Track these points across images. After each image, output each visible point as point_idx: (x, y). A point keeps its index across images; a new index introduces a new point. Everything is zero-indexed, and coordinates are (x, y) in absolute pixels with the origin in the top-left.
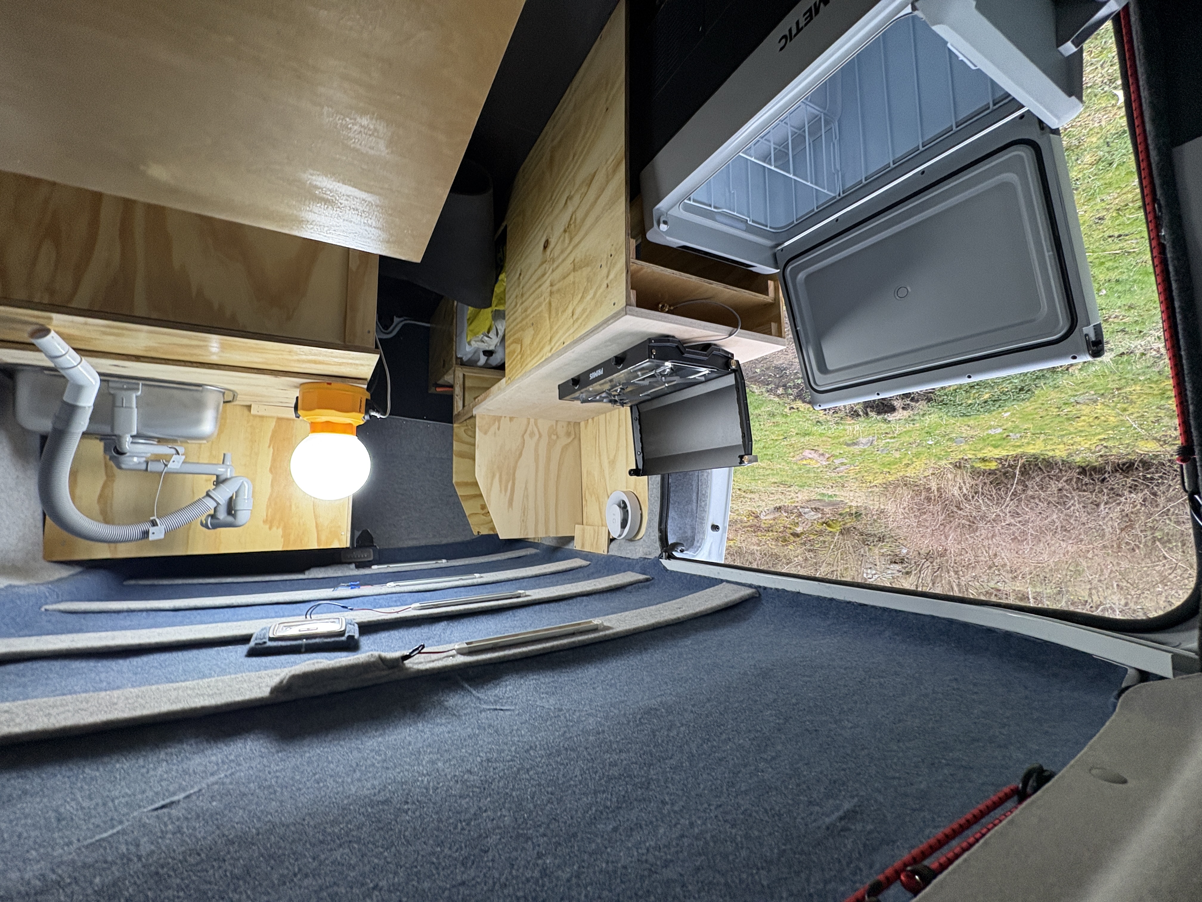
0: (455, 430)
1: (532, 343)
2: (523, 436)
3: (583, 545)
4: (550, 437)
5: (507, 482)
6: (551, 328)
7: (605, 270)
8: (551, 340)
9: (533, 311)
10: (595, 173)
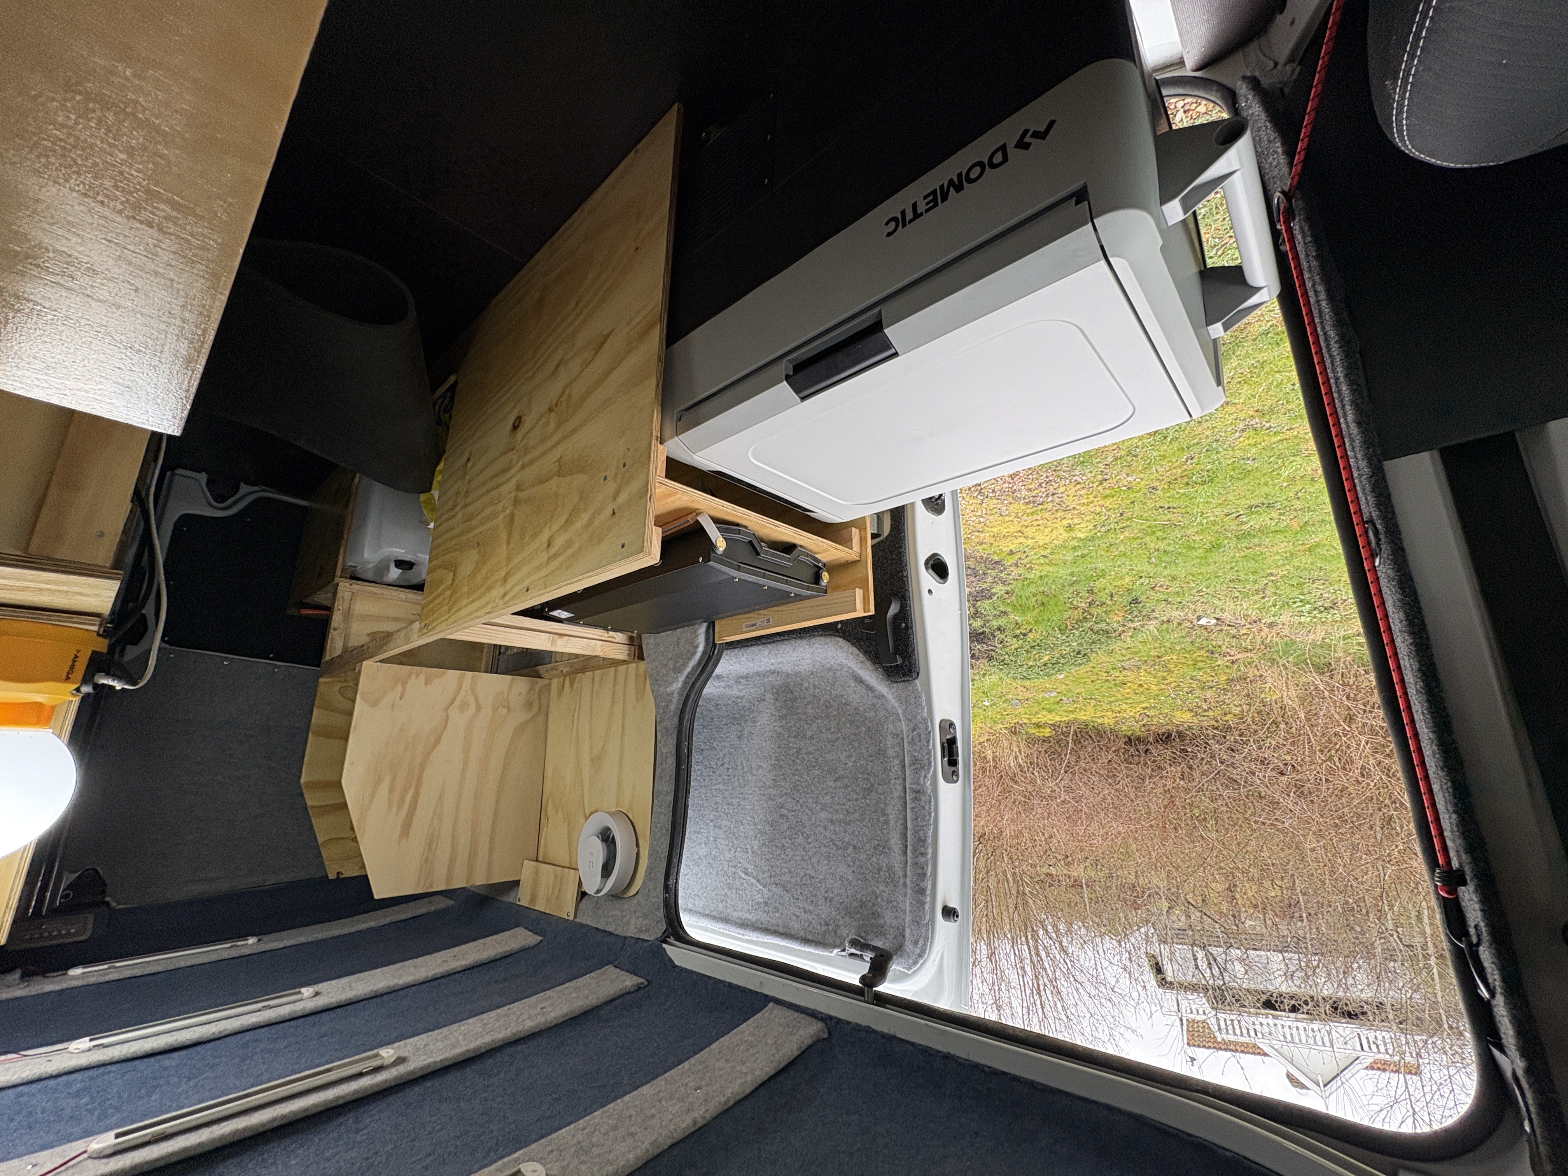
0: (321, 688)
1: (473, 575)
2: (447, 709)
3: (533, 899)
4: (495, 710)
5: (406, 791)
6: (509, 559)
7: (611, 487)
8: (505, 579)
9: (482, 523)
10: (608, 335)
